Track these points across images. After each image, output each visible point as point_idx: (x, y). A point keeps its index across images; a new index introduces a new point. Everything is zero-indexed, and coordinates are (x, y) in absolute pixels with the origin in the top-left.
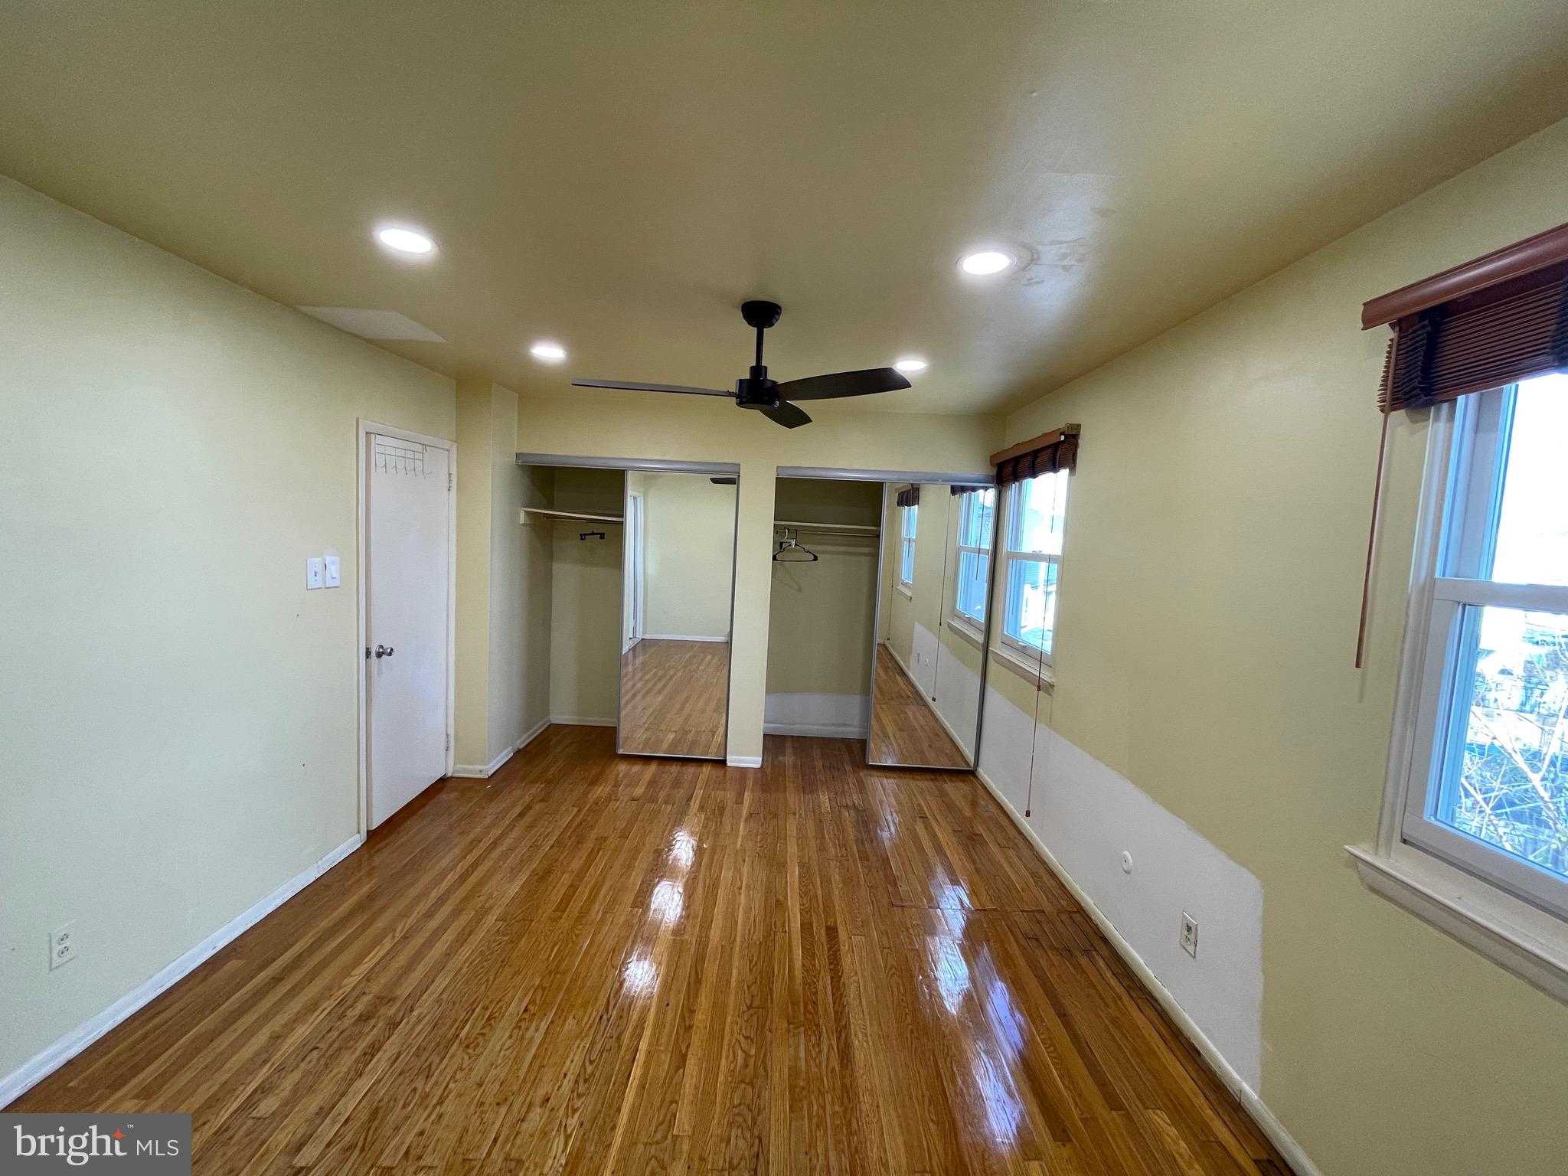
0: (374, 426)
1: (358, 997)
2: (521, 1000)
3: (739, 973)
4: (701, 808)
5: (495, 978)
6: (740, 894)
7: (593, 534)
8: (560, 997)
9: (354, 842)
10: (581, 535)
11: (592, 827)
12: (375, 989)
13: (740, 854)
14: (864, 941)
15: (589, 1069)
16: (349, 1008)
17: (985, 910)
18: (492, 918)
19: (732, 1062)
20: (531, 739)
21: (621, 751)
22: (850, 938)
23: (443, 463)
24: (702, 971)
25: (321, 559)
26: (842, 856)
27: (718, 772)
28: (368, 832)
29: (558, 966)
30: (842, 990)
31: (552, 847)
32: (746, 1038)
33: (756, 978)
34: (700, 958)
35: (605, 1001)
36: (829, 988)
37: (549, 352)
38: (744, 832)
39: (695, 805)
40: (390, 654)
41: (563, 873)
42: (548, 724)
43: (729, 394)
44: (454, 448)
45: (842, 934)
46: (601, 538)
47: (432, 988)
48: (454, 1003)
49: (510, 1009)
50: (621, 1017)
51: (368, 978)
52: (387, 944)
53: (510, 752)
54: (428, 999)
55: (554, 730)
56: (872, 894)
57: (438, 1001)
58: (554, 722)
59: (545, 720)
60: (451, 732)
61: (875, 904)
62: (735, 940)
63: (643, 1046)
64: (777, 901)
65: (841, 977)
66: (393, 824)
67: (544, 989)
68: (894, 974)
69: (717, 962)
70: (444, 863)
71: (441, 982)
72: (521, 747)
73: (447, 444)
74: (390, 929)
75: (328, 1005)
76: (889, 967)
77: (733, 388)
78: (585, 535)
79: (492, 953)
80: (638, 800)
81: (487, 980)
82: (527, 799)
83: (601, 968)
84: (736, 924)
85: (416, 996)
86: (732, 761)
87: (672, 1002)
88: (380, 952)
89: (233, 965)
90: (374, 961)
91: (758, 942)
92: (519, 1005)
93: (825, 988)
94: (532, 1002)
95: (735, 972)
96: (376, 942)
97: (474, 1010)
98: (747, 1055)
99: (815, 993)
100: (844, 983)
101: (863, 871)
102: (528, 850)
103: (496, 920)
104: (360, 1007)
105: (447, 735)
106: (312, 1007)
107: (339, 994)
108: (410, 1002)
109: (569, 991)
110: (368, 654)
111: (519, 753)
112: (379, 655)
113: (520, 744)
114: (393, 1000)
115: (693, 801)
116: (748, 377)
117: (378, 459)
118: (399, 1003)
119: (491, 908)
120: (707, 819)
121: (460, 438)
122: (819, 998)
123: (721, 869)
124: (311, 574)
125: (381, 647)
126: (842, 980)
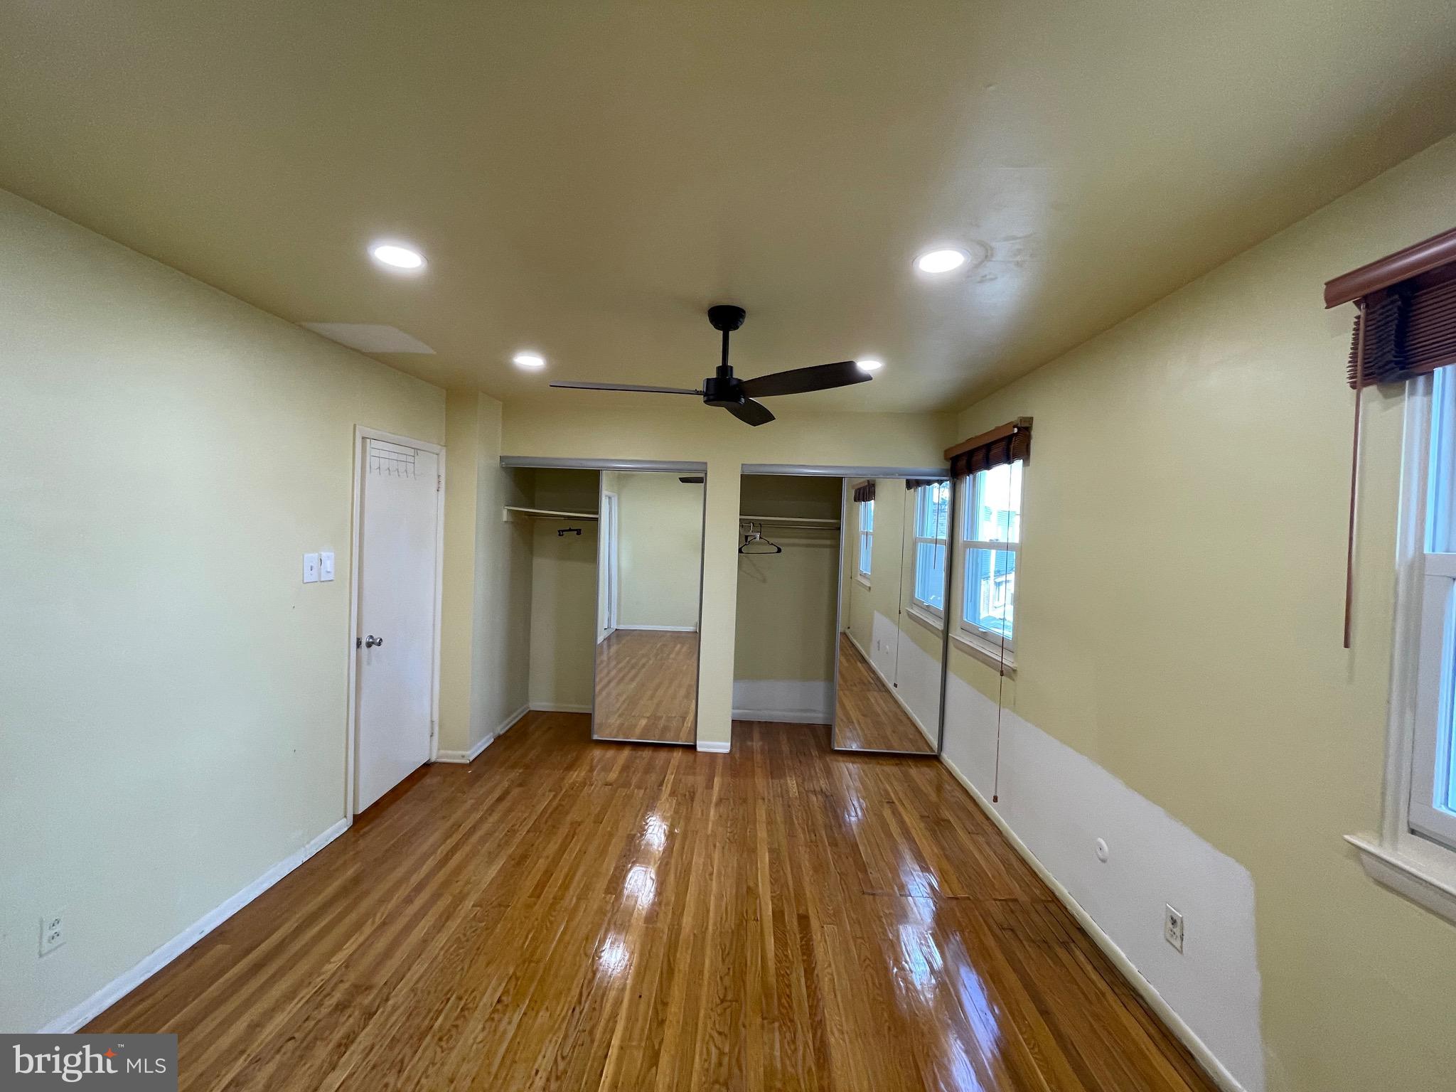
0: (371, 432)
1: (336, 985)
2: (495, 990)
3: (712, 962)
4: (673, 794)
5: (470, 967)
6: (711, 880)
7: (570, 530)
8: (532, 990)
9: (341, 826)
10: (559, 531)
11: (567, 813)
12: (352, 977)
13: (710, 839)
14: (836, 929)
15: (561, 1066)
16: (325, 996)
17: (957, 899)
18: (469, 903)
19: (706, 1060)
20: (511, 724)
21: (595, 737)
22: (823, 927)
23: (432, 465)
24: (674, 961)
25: (317, 554)
26: (812, 842)
27: (689, 757)
28: (355, 816)
29: (532, 955)
30: (816, 982)
31: (528, 831)
32: (720, 1033)
33: (729, 969)
34: (672, 946)
35: (578, 991)
36: (803, 980)
37: (530, 361)
38: (715, 817)
39: (666, 789)
40: (379, 644)
41: (539, 858)
42: (527, 711)
43: (698, 393)
44: (443, 453)
45: (815, 923)
46: (578, 534)
47: (408, 975)
48: (429, 993)
49: (485, 1000)
50: (594, 1009)
51: (347, 965)
52: (368, 930)
53: (490, 738)
54: (403, 989)
55: (532, 718)
56: (843, 882)
57: (413, 990)
58: (532, 709)
59: (525, 706)
60: (436, 718)
61: (846, 893)
62: (707, 928)
63: (616, 1041)
64: (749, 888)
65: (814, 969)
66: (379, 807)
67: (517, 979)
68: (869, 965)
69: (690, 951)
70: (425, 847)
71: (418, 968)
72: (502, 733)
73: (436, 448)
74: (369, 914)
75: (306, 993)
76: (862, 958)
77: (701, 387)
78: (563, 531)
79: (467, 941)
80: (611, 785)
81: (462, 969)
82: (506, 784)
83: (575, 956)
84: (708, 911)
85: (391, 985)
86: (702, 746)
87: (645, 994)
88: (359, 939)
89: (220, 948)
90: (354, 947)
91: (730, 931)
92: (492, 995)
93: (799, 981)
94: (505, 992)
95: (707, 962)
96: (358, 926)
97: (449, 999)
98: (721, 1053)
99: (789, 986)
100: (817, 975)
101: (833, 858)
102: (506, 834)
103: (473, 906)
104: (337, 996)
105: (432, 722)
106: (290, 996)
107: (318, 981)
108: (385, 991)
109: (542, 980)
110: (359, 644)
111: (499, 739)
112: (369, 645)
113: (501, 730)
114: (369, 988)
115: (664, 785)
116: (714, 375)
117: (372, 462)
118: (375, 991)
119: (468, 894)
120: (679, 804)
121: (451, 443)
122: (793, 991)
123: (692, 854)
124: (307, 569)
125: (371, 637)
126: (816, 972)
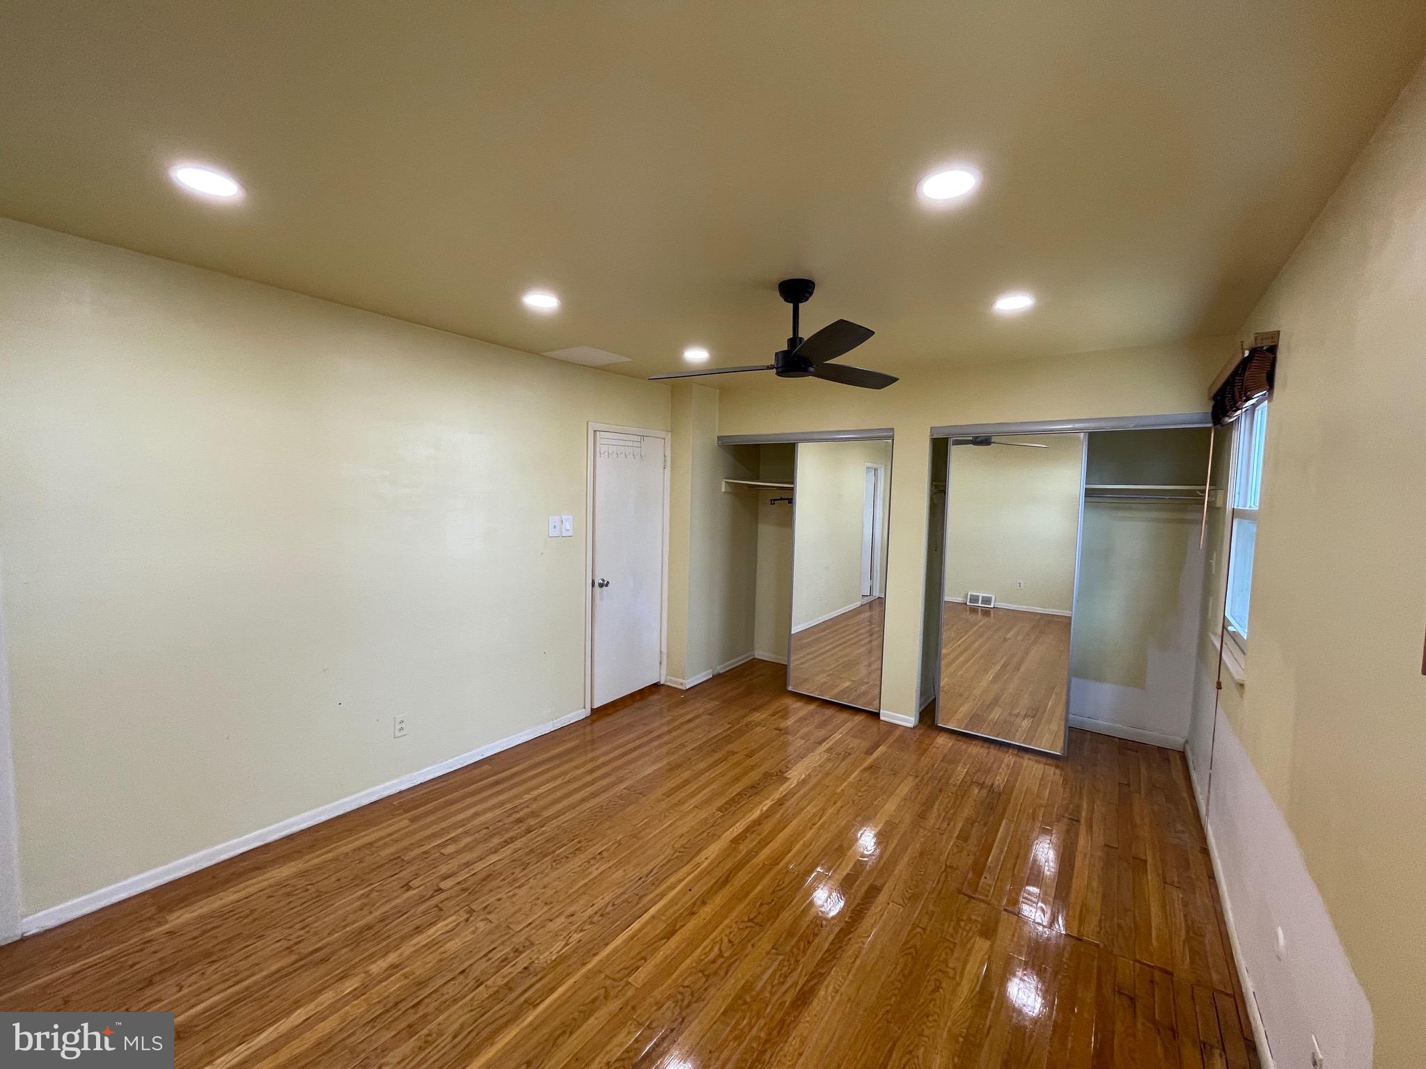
0: (599, 426)
1: (524, 808)
2: (602, 846)
3: (761, 891)
4: (829, 750)
5: (598, 825)
6: (811, 829)
7: (781, 499)
8: (623, 855)
9: (582, 713)
10: (771, 500)
11: (731, 743)
12: (534, 806)
13: (836, 796)
14: (901, 910)
15: (609, 908)
16: (515, 812)
17: (1081, 940)
18: (623, 786)
19: (705, 954)
20: (733, 666)
21: (790, 688)
22: (888, 904)
23: (658, 447)
24: (733, 877)
25: (558, 517)
26: (939, 829)
27: (870, 722)
28: (592, 710)
29: (638, 833)
30: (844, 943)
31: (693, 749)
32: (730, 941)
33: (773, 900)
34: (739, 866)
35: (652, 867)
36: (832, 937)
37: (696, 356)
38: (854, 779)
39: (825, 746)
40: (607, 585)
41: (688, 769)
42: (752, 658)
43: (768, 368)
44: (669, 437)
45: (882, 898)
46: (789, 503)
47: (562, 817)
48: (566, 832)
49: (592, 849)
50: (653, 884)
51: (535, 799)
52: (559, 781)
53: (709, 674)
54: (555, 823)
55: (754, 663)
56: (944, 874)
57: (559, 827)
58: (756, 657)
59: (749, 653)
60: (664, 650)
61: (940, 885)
62: (778, 864)
63: (653, 911)
64: (841, 846)
65: (851, 932)
66: (605, 708)
67: (620, 844)
68: (910, 953)
69: (750, 875)
70: (621, 741)
71: (568, 816)
72: (721, 672)
73: (663, 434)
74: (564, 774)
75: (509, 806)
76: (911, 943)
78: (774, 500)
79: (606, 809)
80: (780, 730)
81: (593, 825)
82: (701, 711)
83: (665, 845)
84: (789, 852)
85: (549, 819)
86: (885, 715)
87: (695, 889)
88: (550, 785)
89: (486, 767)
90: (546, 789)
91: (796, 873)
92: (597, 849)
93: (829, 935)
94: (607, 850)
95: (759, 888)
96: (555, 778)
97: (574, 840)
98: (721, 954)
99: (815, 935)
100: (850, 939)
101: (952, 849)
102: (676, 747)
103: (624, 788)
104: (521, 814)
105: (661, 652)
106: (502, 804)
107: (517, 802)
108: (544, 822)
109: (634, 851)
110: (593, 585)
111: (717, 677)
112: (601, 585)
113: (720, 669)
114: (538, 816)
115: (827, 742)
117: (601, 448)
118: (539, 819)
119: (626, 779)
120: (829, 760)
121: (673, 429)
122: (816, 941)
123: (809, 804)
124: (551, 527)
125: (603, 580)
126: (851, 936)
